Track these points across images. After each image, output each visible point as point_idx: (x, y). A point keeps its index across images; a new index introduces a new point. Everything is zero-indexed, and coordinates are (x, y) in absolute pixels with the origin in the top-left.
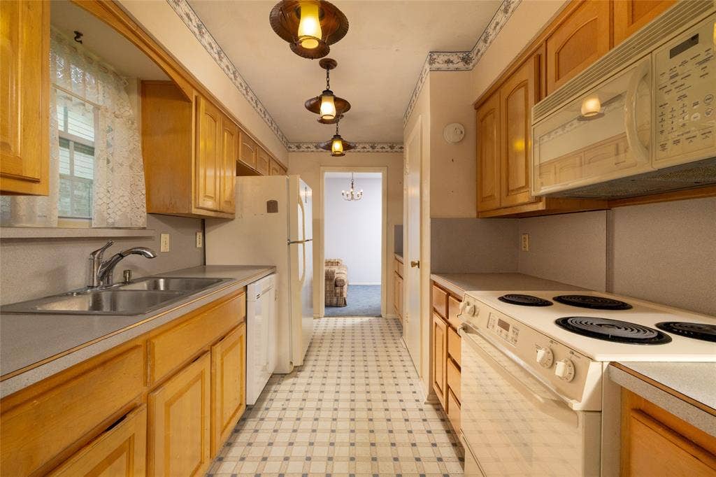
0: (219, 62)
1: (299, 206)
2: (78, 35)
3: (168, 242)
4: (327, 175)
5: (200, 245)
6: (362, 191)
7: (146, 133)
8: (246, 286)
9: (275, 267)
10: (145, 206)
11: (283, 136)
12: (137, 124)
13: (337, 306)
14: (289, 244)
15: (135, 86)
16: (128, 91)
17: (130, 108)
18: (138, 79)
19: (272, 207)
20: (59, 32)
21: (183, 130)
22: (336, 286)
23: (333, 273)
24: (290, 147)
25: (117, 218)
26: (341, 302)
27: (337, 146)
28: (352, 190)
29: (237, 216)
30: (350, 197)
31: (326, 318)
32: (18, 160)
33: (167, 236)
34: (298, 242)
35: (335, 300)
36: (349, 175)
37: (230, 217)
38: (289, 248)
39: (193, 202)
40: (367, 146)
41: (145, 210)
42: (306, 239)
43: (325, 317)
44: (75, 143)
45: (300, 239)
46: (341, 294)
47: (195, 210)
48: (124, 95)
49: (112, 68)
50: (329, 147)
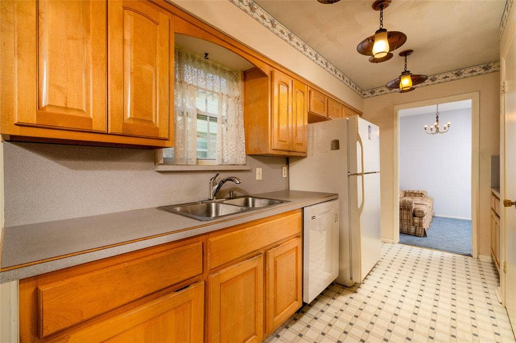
0: (289, 42)
1: (358, 143)
2: (207, 54)
3: (261, 173)
4: (402, 113)
5: (285, 176)
6: (449, 123)
7: (246, 104)
8: (303, 208)
9: (337, 194)
10: (245, 150)
11: (357, 86)
12: (241, 100)
13: (415, 235)
14: (349, 176)
15: (240, 76)
16: (237, 81)
17: (237, 90)
18: (242, 71)
19: (336, 145)
20: (200, 57)
21: (264, 97)
22: (414, 215)
23: (411, 203)
24: (364, 95)
25: (229, 159)
26: (420, 231)
27: (406, 82)
28: (436, 124)
29: (309, 153)
30: (434, 130)
31: (401, 245)
32: (157, 129)
33: (261, 169)
34: (357, 174)
35: (413, 229)
36: (432, 108)
37: (302, 155)
38: (349, 179)
39: (269, 145)
40: (450, 75)
41: (244, 153)
42: (365, 172)
43: (399, 243)
44: (210, 117)
45: (359, 171)
46: (420, 225)
47: (272, 151)
48: (235, 83)
49: (228, 69)
50: (397, 85)
